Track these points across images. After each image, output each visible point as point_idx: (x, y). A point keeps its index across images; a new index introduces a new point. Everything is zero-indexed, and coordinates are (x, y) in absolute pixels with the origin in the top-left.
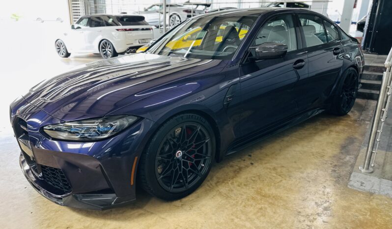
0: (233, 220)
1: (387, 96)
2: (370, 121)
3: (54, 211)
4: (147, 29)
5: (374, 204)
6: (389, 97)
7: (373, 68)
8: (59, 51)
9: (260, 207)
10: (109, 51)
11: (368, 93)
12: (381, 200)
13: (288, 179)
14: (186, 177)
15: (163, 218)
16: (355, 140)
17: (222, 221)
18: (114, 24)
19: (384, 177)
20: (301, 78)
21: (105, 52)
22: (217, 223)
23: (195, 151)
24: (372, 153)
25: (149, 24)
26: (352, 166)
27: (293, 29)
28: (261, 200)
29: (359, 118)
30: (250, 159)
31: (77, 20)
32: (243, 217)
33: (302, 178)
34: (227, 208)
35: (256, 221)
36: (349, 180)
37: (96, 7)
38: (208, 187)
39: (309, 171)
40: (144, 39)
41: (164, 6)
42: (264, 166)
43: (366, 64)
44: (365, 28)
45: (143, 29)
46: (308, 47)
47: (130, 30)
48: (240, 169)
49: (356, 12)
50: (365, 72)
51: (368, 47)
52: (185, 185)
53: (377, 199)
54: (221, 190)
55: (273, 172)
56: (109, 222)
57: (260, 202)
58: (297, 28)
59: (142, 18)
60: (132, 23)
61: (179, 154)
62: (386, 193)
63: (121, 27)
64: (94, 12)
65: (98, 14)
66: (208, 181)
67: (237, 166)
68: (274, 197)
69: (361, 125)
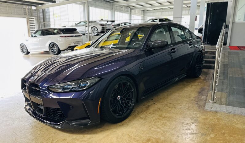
0: (150, 129)
1: (219, 63)
2: (211, 79)
3: (53, 133)
4: (78, 36)
5: (218, 116)
6: (220, 63)
7: (209, 53)
8: (22, 51)
9: (163, 122)
10: (55, 49)
11: (208, 66)
12: (221, 114)
13: (174, 109)
14: (123, 110)
15: (114, 131)
16: (205, 89)
17: (145, 130)
18: (58, 33)
19: (221, 104)
20: (174, 58)
21: (53, 50)
22: (143, 131)
23: (126, 96)
24: (214, 92)
25: (80, 33)
26: (206, 101)
27: (168, 33)
28: (163, 119)
29: (206, 78)
30: (153, 101)
31: (34, 32)
32: (155, 127)
33: (182, 108)
34: (146, 124)
35: (162, 128)
36: (205, 107)
37: (44, 24)
38: (134, 116)
39: (184, 104)
40: (77, 42)
41: (88, 22)
42: (161, 104)
43: (206, 50)
44: (203, 31)
45: (76, 36)
46: (176, 41)
47: (68, 36)
48: (149, 106)
49: (197, 23)
50: (206, 55)
51: (205, 41)
52: (123, 114)
53: (220, 114)
54: (141, 117)
55: (166, 106)
56: (86, 135)
57: (162, 120)
58: (170, 32)
59: (75, 30)
60: (69, 32)
61: (119, 98)
62: (223, 111)
63: (63, 35)
64: (43, 26)
65: (46, 28)
66: (133, 113)
67: (146, 105)
68: (169, 117)
69: (207, 82)
